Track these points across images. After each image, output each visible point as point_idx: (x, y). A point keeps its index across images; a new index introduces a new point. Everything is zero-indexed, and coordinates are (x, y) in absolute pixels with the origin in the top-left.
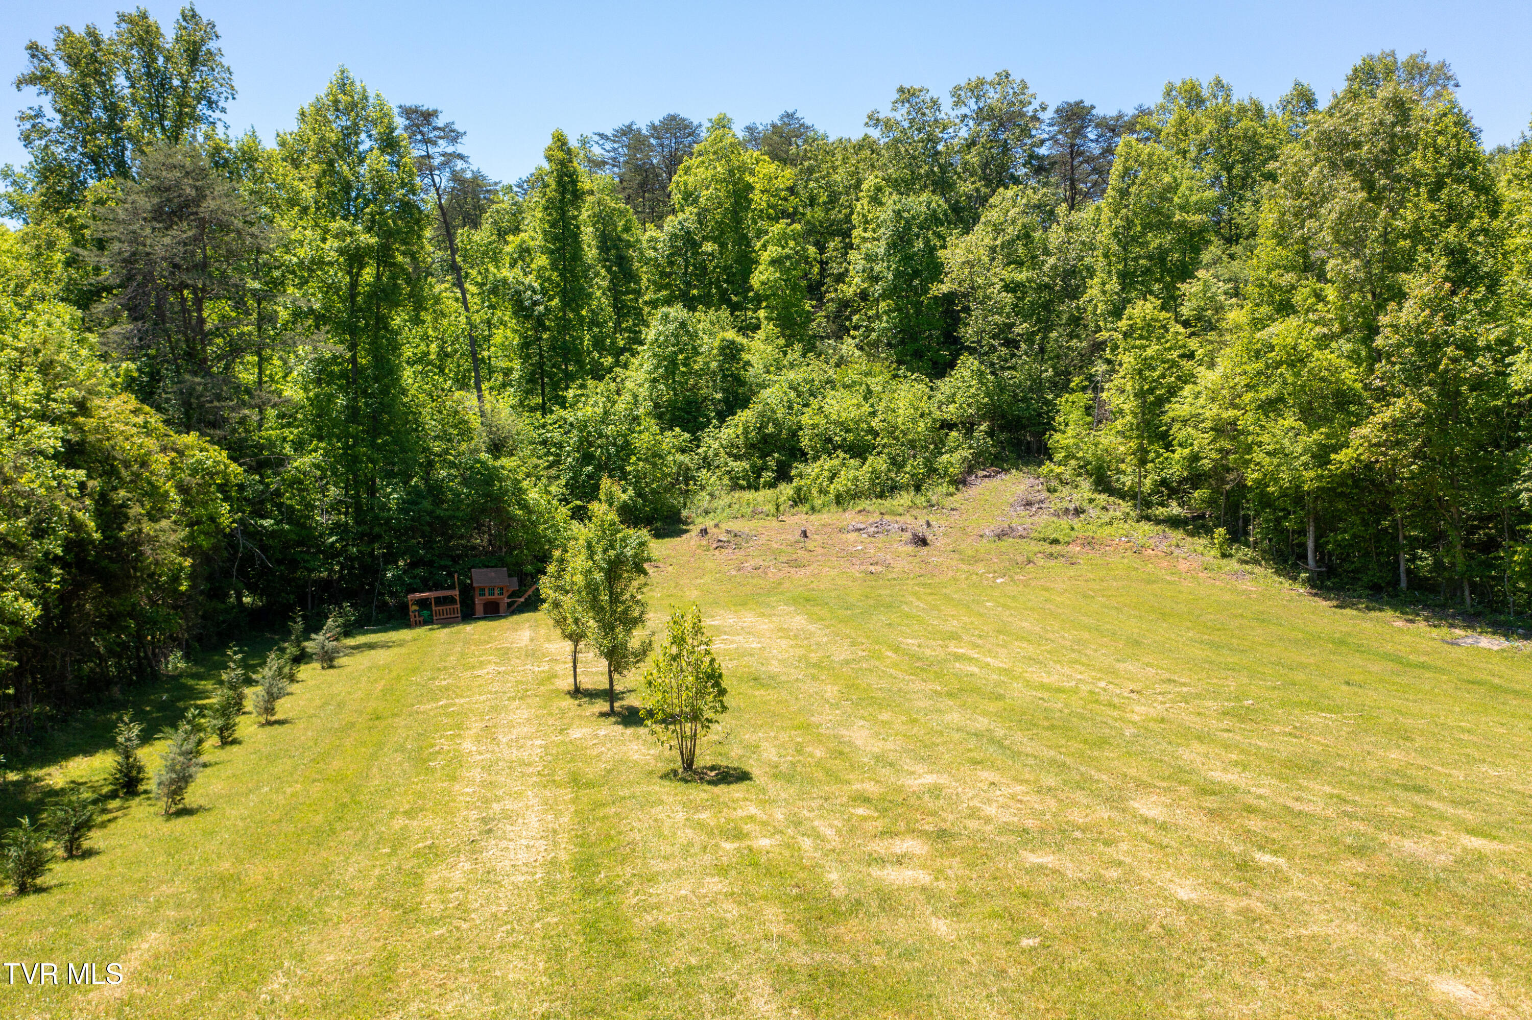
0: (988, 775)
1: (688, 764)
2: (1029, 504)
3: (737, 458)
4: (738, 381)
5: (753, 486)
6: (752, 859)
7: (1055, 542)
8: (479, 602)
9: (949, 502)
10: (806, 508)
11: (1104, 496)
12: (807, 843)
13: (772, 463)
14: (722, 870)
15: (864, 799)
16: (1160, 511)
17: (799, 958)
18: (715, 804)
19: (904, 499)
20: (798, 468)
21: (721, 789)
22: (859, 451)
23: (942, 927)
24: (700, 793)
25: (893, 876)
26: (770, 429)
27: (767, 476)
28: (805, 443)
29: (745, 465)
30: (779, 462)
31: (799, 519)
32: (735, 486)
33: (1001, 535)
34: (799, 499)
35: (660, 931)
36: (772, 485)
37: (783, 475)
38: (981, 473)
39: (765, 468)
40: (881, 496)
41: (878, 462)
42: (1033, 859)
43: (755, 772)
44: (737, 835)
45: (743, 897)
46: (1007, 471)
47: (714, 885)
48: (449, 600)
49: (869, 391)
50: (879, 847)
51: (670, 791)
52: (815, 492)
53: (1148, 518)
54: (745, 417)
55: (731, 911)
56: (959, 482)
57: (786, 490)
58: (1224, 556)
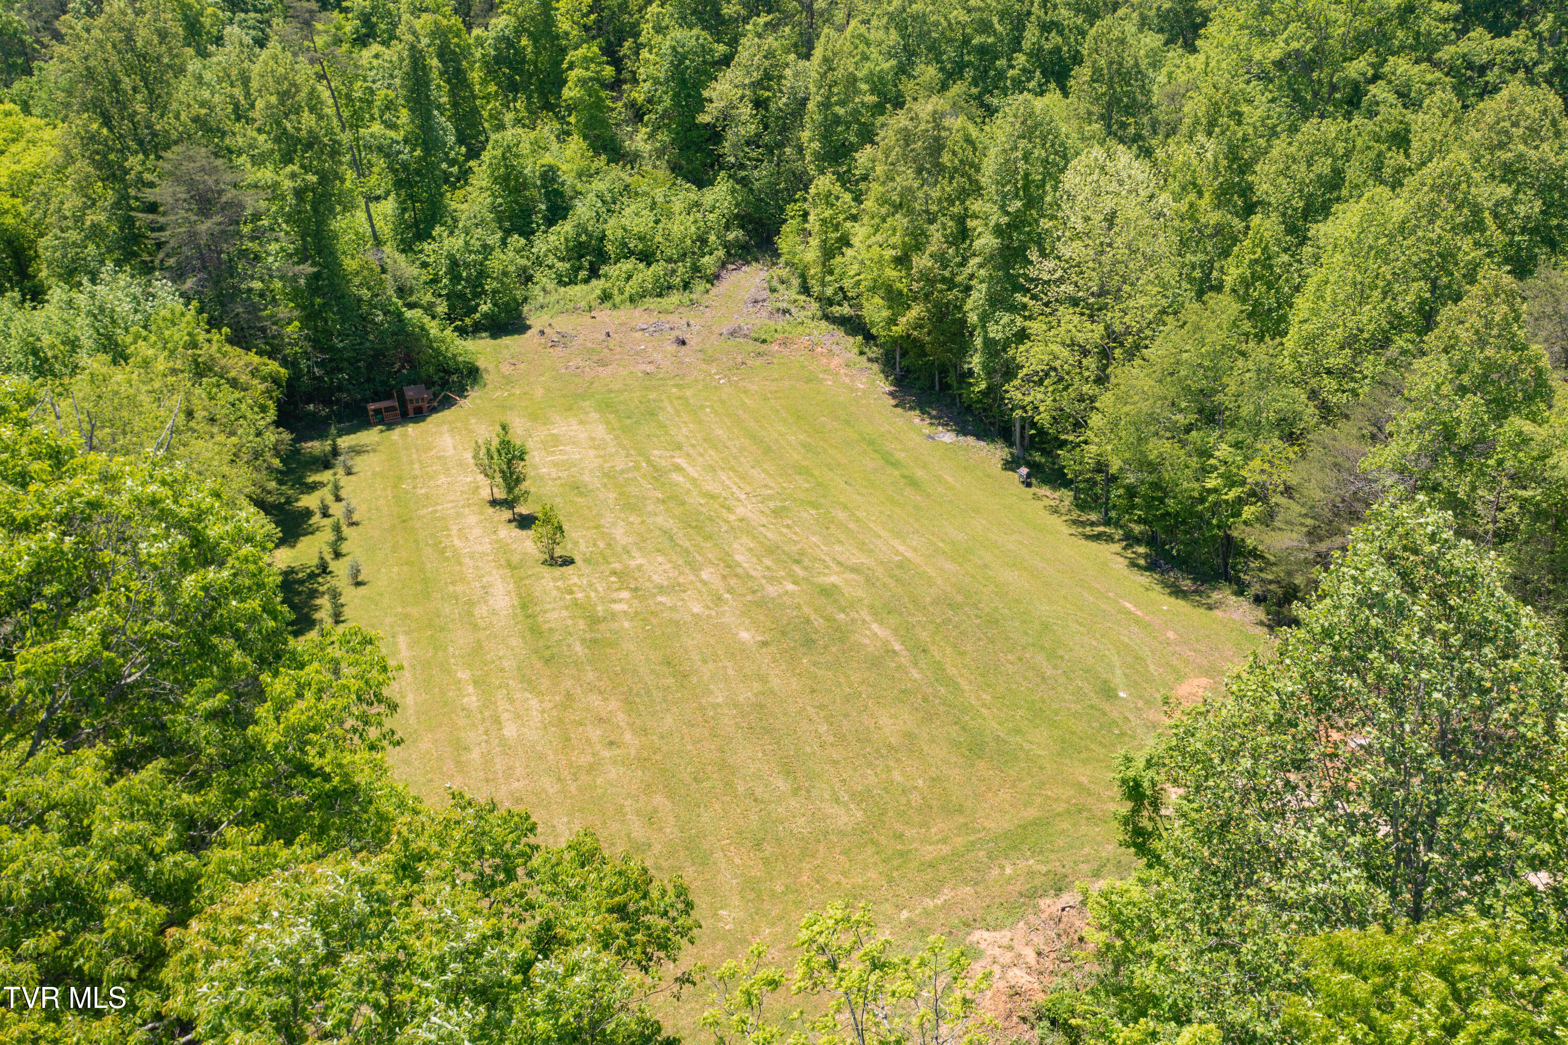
0: (660, 559)
1: (552, 558)
2: (756, 302)
3: (561, 259)
4: (559, 194)
5: (572, 282)
6: (575, 603)
7: (764, 341)
8: (410, 407)
9: (705, 300)
10: (608, 304)
11: (803, 297)
12: (593, 594)
13: (586, 264)
14: (567, 608)
15: (614, 573)
16: (836, 310)
17: (588, 636)
18: (562, 578)
19: (675, 298)
20: (604, 269)
21: (564, 569)
22: (647, 258)
23: (626, 624)
24: (558, 571)
25: (617, 607)
26: (584, 238)
27: (583, 274)
28: (609, 247)
29: (568, 265)
30: (591, 263)
31: (605, 315)
32: (561, 283)
33: (733, 333)
34: (606, 297)
35: (551, 629)
36: (586, 281)
37: (594, 273)
38: (731, 267)
39: (580, 268)
40: (660, 295)
41: (658, 268)
42: (660, 599)
43: (577, 558)
44: (571, 592)
45: (573, 618)
46: (748, 263)
47: (565, 613)
48: (392, 409)
49: (654, 203)
50: (615, 595)
51: (545, 570)
52: (616, 292)
53: (826, 317)
54: (566, 228)
55: (570, 622)
56: (714, 279)
57: (598, 285)
58: (862, 353)
